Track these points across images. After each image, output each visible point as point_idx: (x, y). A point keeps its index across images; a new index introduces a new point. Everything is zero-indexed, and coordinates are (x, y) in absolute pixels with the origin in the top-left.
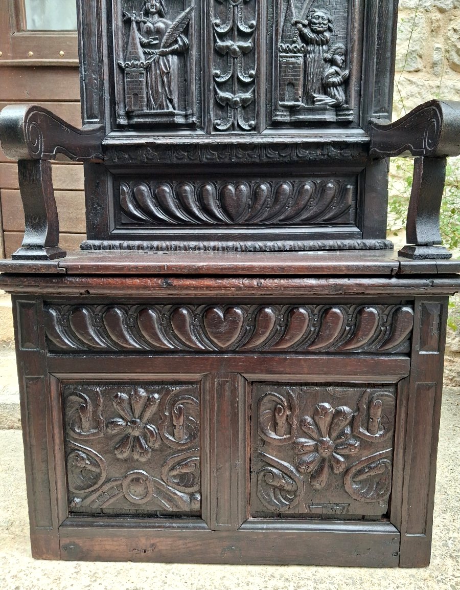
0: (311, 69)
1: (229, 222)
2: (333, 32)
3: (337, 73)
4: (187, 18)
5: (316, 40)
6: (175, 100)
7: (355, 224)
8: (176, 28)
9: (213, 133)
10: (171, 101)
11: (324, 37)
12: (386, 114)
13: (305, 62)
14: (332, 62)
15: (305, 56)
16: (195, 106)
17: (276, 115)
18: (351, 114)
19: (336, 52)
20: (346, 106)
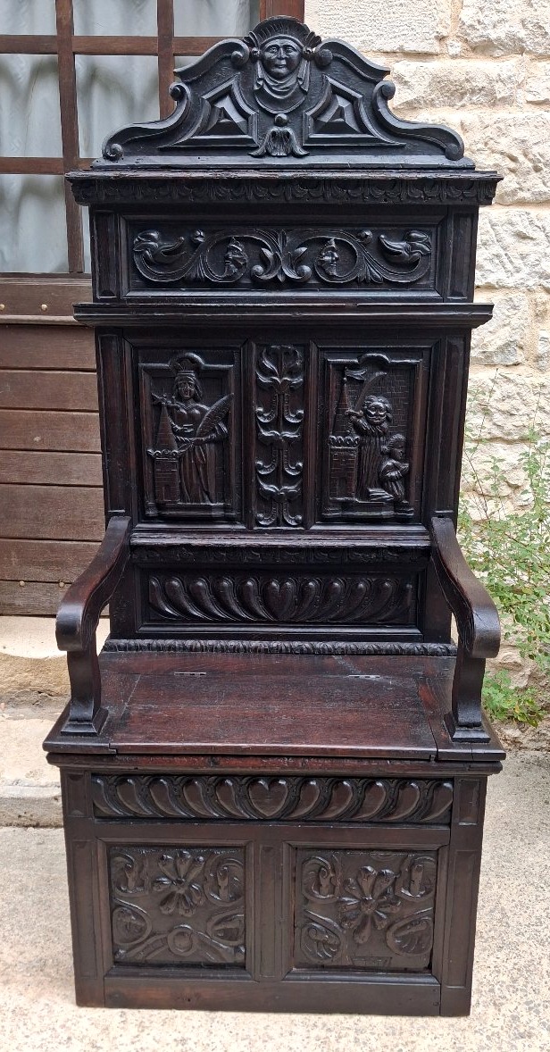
0: (365, 463)
1: (271, 618)
2: (392, 421)
3: (395, 467)
4: (226, 405)
5: (372, 432)
6: (212, 492)
7: (416, 624)
8: (213, 416)
9: (256, 528)
10: (207, 493)
11: (380, 430)
12: (451, 511)
13: (360, 454)
14: (391, 455)
15: (360, 448)
16: (236, 497)
17: (328, 512)
18: (411, 512)
19: (395, 445)
20: (405, 502)
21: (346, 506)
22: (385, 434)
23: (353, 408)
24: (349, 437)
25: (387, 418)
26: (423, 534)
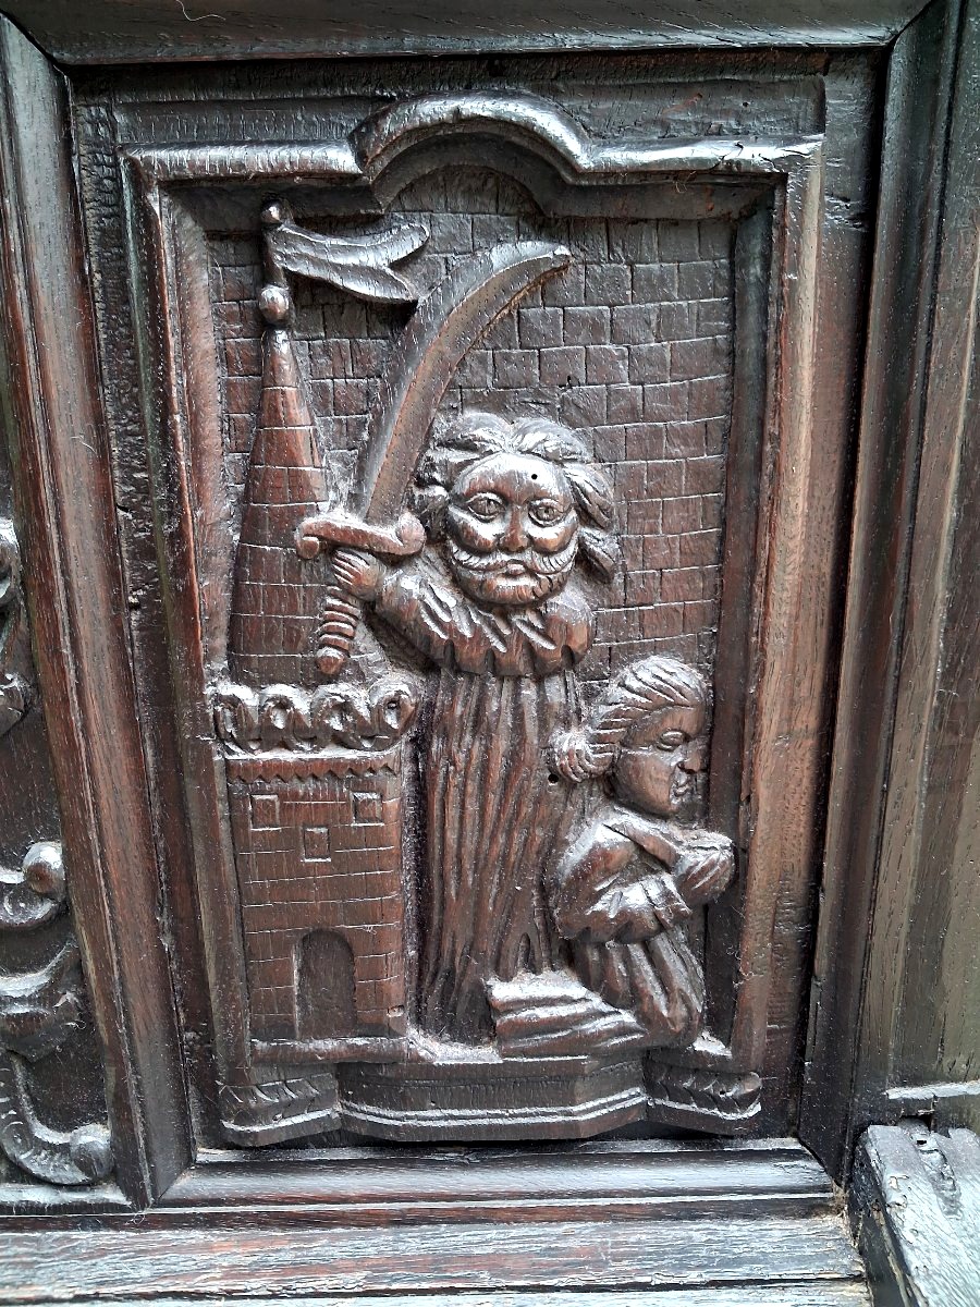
2: (618, 580)
5: (492, 652)
11: (544, 635)
14: (616, 786)
15: (420, 744)
18: (744, 1101)
19: (634, 728)
20: (709, 1045)
21: (354, 1077)
22: (571, 657)
23: (354, 501)
24: (343, 689)
25: (585, 559)
26: (810, 1209)
